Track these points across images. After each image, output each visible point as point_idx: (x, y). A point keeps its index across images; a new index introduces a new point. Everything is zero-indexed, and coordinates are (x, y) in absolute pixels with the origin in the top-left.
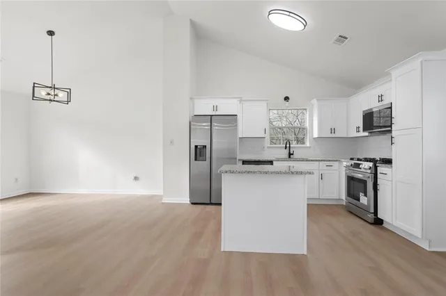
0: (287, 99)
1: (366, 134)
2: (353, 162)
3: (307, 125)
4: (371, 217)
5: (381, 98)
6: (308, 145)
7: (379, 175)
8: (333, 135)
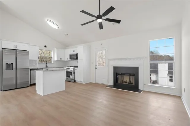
0: (45, 46)
1: (70, 60)
2: (68, 68)
3: (52, 56)
4: (73, 81)
5: (74, 51)
6: (53, 63)
7: (75, 70)
8: (61, 60)
